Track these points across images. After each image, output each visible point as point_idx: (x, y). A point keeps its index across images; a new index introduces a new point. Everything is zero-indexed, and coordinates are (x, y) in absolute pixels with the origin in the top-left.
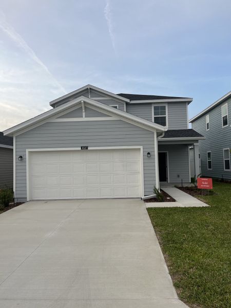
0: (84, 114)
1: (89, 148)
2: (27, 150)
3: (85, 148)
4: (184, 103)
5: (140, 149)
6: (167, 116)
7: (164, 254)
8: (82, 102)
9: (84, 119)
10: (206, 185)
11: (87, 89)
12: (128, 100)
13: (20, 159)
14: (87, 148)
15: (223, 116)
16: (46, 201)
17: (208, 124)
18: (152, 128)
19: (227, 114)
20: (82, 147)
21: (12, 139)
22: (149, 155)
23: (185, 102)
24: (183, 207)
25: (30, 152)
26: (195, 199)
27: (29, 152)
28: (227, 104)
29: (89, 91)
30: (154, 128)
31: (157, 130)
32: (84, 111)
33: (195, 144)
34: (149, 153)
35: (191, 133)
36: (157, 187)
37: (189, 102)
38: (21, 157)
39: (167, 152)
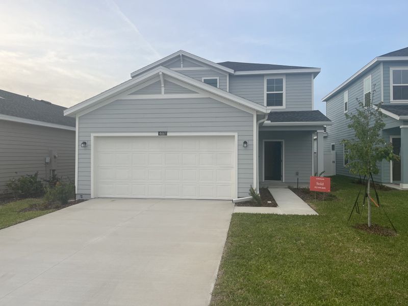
0: (163, 89)
1: (169, 134)
2: (93, 135)
3: (163, 134)
4: (307, 75)
5: (234, 136)
6: (284, 92)
7: (219, 270)
8: (161, 73)
9: (163, 96)
10: (321, 186)
11: (179, 56)
12: (232, 71)
13: (83, 145)
14: (165, 133)
15: (364, 94)
16: (113, 199)
17: (346, 103)
18: (251, 108)
19: (370, 91)
20: (159, 132)
21: (75, 120)
22: (245, 145)
23: (310, 74)
24: (281, 214)
25: (96, 137)
26: (306, 204)
27: (94, 137)
28: (370, 76)
29: (180, 59)
30: (254, 110)
31: (257, 111)
32: (163, 85)
33: (318, 131)
34: (245, 142)
35: (317, 115)
36: (255, 186)
37: (316, 74)
38: (85, 143)
39: (283, 141)
